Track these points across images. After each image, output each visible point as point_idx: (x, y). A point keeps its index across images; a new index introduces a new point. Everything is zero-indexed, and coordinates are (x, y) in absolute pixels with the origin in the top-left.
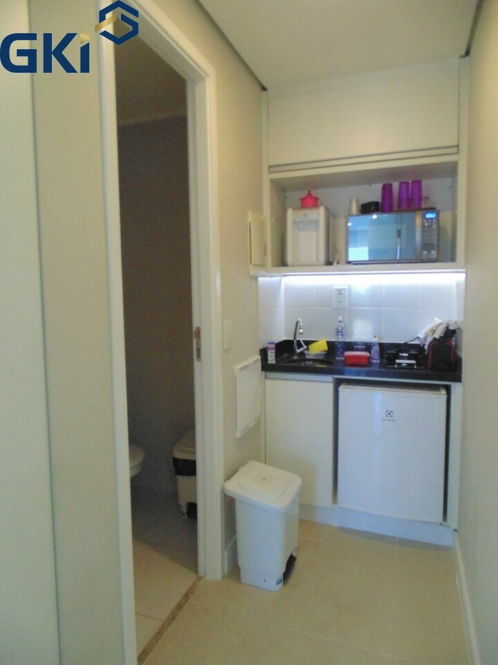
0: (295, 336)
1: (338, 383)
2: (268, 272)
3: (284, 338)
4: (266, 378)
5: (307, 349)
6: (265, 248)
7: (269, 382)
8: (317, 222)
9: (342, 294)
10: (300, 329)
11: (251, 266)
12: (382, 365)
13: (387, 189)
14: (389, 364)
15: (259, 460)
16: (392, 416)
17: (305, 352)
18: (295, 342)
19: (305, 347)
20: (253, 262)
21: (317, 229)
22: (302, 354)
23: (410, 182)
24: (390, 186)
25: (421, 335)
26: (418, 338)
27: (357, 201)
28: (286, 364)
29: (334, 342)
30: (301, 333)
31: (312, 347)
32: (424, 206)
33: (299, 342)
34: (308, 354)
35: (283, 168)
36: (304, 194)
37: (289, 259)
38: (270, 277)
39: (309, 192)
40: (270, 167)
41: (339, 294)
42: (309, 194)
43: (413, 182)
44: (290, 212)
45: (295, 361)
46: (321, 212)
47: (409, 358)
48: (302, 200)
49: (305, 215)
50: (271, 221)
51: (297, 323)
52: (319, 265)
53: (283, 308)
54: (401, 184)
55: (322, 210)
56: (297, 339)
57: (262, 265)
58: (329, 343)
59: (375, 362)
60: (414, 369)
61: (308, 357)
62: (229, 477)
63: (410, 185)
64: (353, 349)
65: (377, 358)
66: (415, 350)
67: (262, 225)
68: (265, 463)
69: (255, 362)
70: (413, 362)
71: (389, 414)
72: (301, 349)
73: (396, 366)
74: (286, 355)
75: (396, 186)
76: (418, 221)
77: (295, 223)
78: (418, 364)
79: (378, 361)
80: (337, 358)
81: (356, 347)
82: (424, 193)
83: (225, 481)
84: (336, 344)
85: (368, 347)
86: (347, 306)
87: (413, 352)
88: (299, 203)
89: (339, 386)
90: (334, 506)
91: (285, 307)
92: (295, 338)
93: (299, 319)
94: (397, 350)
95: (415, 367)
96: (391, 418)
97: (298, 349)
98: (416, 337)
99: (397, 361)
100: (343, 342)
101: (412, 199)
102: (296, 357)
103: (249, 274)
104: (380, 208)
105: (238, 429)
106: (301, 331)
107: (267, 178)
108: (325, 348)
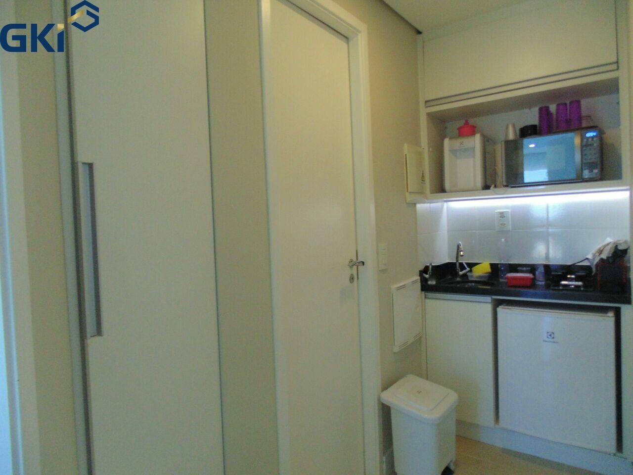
0: (457, 258)
1: (497, 304)
2: (427, 199)
3: (447, 261)
4: (426, 298)
5: (471, 271)
6: (423, 176)
7: (429, 302)
8: (474, 148)
9: (504, 217)
10: (460, 251)
11: (407, 194)
12: (547, 287)
13: (544, 112)
14: (555, 286)
15: (420, 375)
16: (553, 338)
17: (469, 274)
18: (457, 264)
19: (468, 269)
20: (409, 190)
21: (474, 156)
22: (465, 275)
23: (568, 103)
24: (547, 108)
25: (590, 256)
26: (587, 259)
27: (514, 126)
28: (446, 285)
29: (497, 265)
30: (462, 256)
31: (474, 269)
32: (584, 124)
33: (461, 264)
34: (472, 276)
35: (439, 102)
36: (461, 123)
37: (447, 186)
38: (430, 203)
39: (467, 121)
40: (426, 102)
41: (501, 217)
42: (467, 123)
43: (571, 103)
44: (447, 142)
45: (458, 282)
46: (477, 140)
47: (576, 279)
48: (460, 129)
49: (461, 143)
50: (429, 151)
51: (458, 246)
52: (477, 190)
53: (446, 232)
54: (558, 105)
55: (478, 137)
56: (460, 262)
57: (421, 192)
58: (492, 265)
59: (540, 283)
60: (581, 291)
61: (470, 279)
62: (385, 388)
63: (568, 105)
64: (517, 271)
65: (541, 280)
66: (583, 272)
67: (420, 154)
68: (427, 379)
69: (414, 282)
70: (580, 283)
71: (550, 335)
72: (464, 271)
73: (561, 288)
74: (450, 277)
75: (553, 108)
76: (577, 141)
77: (453, 152)
78: (584, 286)
79: (543, 283)
80: (501, 280)
81: (519, 268)
82: (584, 113)
83: (382, 391)
84: (499, 266)
85: (532, 268)
86: (510, 229)
87: (581, 273)
88: (457, 132)
89: (498, 306)
90: (497, 426)
91: (448, 231)
92: (457, 261)
93: (460, 242)
94: (564, 271)
95: (582, 289)
96: (552, 340)
97: (461, 271)
98: (585, 258)
99: (563, 282)
100: (506, 264)
101: (570, 119)
102: (458, 279)
103: (406, 201)
104: (538, 131)
105: (396, 344)
106: (462, 253)
107: (423, 112)
108: (489, 270)
